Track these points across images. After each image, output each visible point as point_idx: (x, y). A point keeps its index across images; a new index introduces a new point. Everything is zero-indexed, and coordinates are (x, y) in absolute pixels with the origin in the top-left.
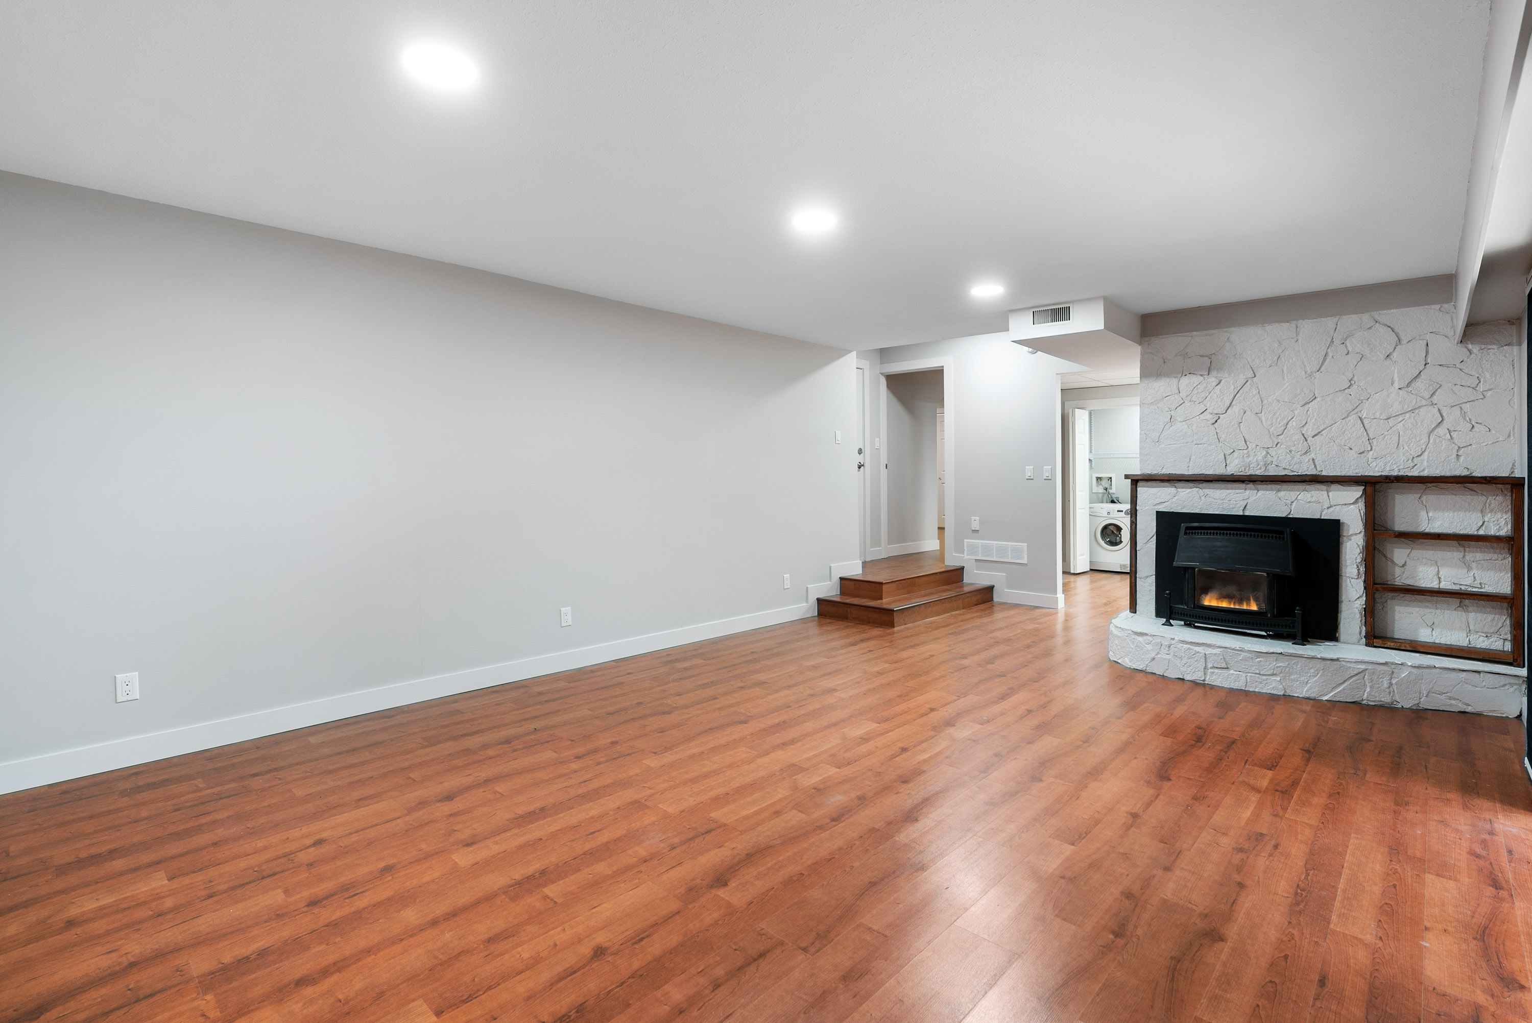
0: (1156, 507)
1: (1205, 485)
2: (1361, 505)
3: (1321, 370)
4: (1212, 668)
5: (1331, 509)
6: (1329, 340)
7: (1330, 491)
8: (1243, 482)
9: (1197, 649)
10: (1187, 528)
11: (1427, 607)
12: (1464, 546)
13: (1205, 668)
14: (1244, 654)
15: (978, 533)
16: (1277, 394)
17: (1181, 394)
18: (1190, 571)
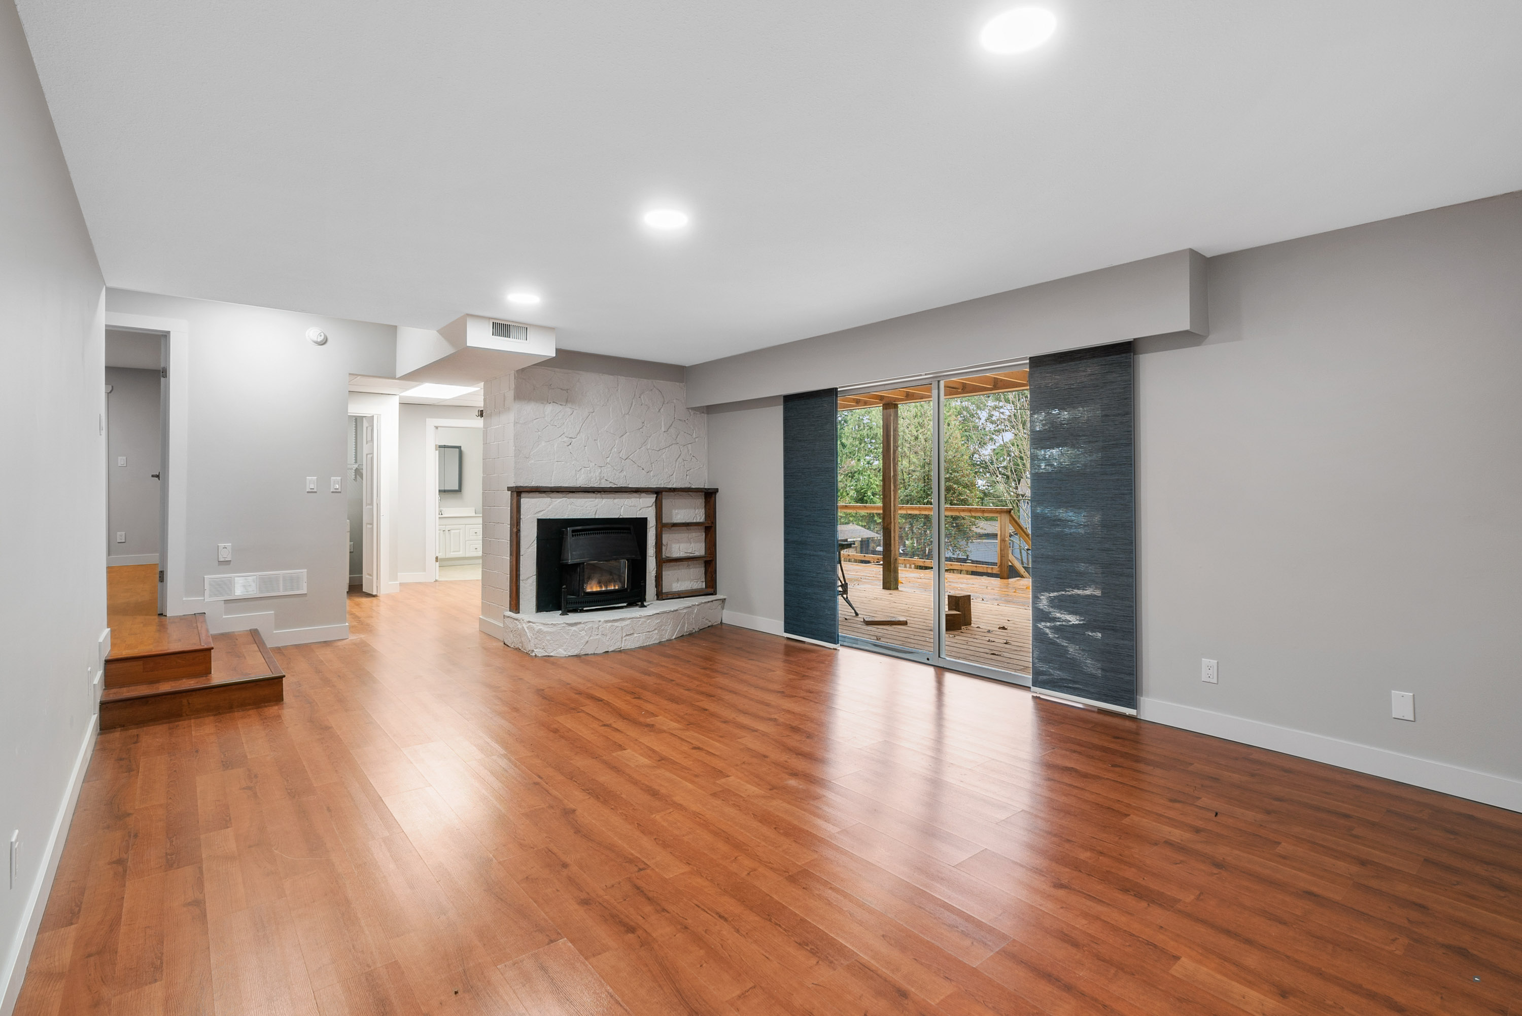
0: (536, 515)
1: (571, 495)
2: (654, 506)
3: (629, 413)
4: (625, 637)
5: (641, 511)
6: (634, 393)
7: (641, 498)
8: (594, 492)
9: (616, 624)
10: (573, 531)
11: (675, 569)
12: (688, 530)
13: (622, 638)
14: (642, 619)
15: (229, 564)
16: (606, 427)
17: (546, 418)
18: (581, 566)
